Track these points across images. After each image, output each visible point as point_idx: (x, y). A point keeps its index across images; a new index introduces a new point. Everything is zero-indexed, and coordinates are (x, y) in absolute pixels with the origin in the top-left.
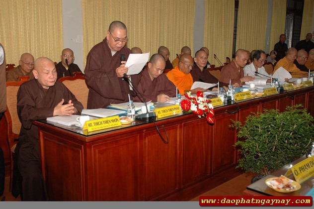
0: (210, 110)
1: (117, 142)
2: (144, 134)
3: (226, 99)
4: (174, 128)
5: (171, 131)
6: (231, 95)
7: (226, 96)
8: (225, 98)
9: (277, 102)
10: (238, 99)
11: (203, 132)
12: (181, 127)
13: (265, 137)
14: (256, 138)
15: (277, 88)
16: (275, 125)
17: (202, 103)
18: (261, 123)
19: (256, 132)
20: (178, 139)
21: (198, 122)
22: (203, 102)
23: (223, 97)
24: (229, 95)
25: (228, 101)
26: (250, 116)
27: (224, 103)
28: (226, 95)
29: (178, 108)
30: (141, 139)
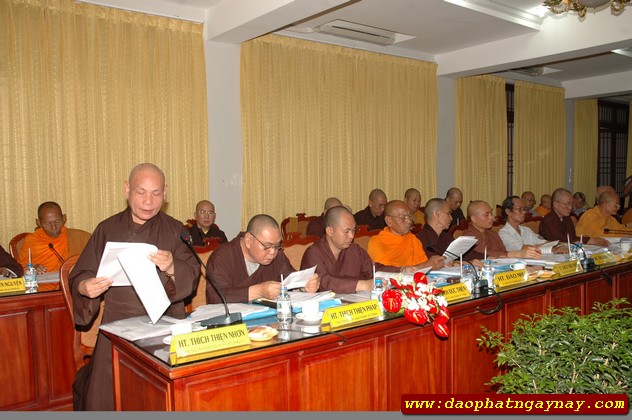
0: (441, 308)
1: (241, 376)
2: (300, 359)
3: (478, 285)
4: (367, 346)
5: (361, 351)
6: (488, 277)
7: (476, 280)
8: (475, 283)
9: (582, 287)
10: (501, 285)
11: (429, 352)
12: (381, 344)
13: (550, 367)
14: (532, 369)
15: (582, 261)
16: (572, 342)
17: (424, 296)
18: (543, 336)
19: (531, 355)
20: (376, 368)
21: (418, 333)
22: (427, 294)
23: (470, 281)
24: (484, 278)
25: (481, 288)
26: (521, 320)
27: (474, 293)
28: (477, 278)
29: (375, 307)
30: (295, 368)
